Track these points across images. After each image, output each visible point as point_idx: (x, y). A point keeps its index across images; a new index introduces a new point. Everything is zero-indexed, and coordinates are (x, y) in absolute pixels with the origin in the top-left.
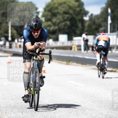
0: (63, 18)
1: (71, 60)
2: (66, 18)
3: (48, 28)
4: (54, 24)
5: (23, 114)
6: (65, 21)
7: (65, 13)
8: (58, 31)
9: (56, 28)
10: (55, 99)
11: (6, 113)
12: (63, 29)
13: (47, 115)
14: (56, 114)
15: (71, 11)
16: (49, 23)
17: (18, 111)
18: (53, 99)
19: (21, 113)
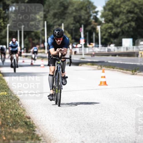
0: (127, 18)
1: (138, 70)
2: (130, 18)
3: (109, 31)
4: (116, 26)
5: (80, 135)
6: (129, 21)
7: (129, 12)
8: (121, 34)
9: (119, 30)
10: (118, 116)
11: (60, 133)
12: (127, 32)
13: (109, 136)
14: (120, 134)
15: (137, 10)
16: (110, 24)
17: (75, 131)
18: (116, 116)
19: (78, 133)
